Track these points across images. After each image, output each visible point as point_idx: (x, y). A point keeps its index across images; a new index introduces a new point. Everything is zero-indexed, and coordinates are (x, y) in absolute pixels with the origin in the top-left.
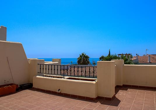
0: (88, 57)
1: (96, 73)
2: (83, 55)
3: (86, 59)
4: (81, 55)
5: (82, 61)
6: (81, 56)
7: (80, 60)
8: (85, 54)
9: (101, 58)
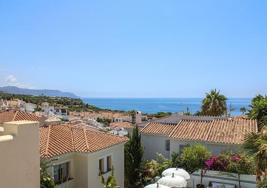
0: (225, 99)
1: (236, 135)
2: (213, 93)
3: (220, 103)
4: (210, 94)
5: (211, 107)
6: (209, 97)
7: (208, 104)
8: (217, 93)
9: (254, 98)
